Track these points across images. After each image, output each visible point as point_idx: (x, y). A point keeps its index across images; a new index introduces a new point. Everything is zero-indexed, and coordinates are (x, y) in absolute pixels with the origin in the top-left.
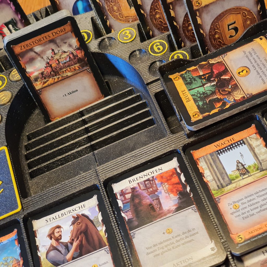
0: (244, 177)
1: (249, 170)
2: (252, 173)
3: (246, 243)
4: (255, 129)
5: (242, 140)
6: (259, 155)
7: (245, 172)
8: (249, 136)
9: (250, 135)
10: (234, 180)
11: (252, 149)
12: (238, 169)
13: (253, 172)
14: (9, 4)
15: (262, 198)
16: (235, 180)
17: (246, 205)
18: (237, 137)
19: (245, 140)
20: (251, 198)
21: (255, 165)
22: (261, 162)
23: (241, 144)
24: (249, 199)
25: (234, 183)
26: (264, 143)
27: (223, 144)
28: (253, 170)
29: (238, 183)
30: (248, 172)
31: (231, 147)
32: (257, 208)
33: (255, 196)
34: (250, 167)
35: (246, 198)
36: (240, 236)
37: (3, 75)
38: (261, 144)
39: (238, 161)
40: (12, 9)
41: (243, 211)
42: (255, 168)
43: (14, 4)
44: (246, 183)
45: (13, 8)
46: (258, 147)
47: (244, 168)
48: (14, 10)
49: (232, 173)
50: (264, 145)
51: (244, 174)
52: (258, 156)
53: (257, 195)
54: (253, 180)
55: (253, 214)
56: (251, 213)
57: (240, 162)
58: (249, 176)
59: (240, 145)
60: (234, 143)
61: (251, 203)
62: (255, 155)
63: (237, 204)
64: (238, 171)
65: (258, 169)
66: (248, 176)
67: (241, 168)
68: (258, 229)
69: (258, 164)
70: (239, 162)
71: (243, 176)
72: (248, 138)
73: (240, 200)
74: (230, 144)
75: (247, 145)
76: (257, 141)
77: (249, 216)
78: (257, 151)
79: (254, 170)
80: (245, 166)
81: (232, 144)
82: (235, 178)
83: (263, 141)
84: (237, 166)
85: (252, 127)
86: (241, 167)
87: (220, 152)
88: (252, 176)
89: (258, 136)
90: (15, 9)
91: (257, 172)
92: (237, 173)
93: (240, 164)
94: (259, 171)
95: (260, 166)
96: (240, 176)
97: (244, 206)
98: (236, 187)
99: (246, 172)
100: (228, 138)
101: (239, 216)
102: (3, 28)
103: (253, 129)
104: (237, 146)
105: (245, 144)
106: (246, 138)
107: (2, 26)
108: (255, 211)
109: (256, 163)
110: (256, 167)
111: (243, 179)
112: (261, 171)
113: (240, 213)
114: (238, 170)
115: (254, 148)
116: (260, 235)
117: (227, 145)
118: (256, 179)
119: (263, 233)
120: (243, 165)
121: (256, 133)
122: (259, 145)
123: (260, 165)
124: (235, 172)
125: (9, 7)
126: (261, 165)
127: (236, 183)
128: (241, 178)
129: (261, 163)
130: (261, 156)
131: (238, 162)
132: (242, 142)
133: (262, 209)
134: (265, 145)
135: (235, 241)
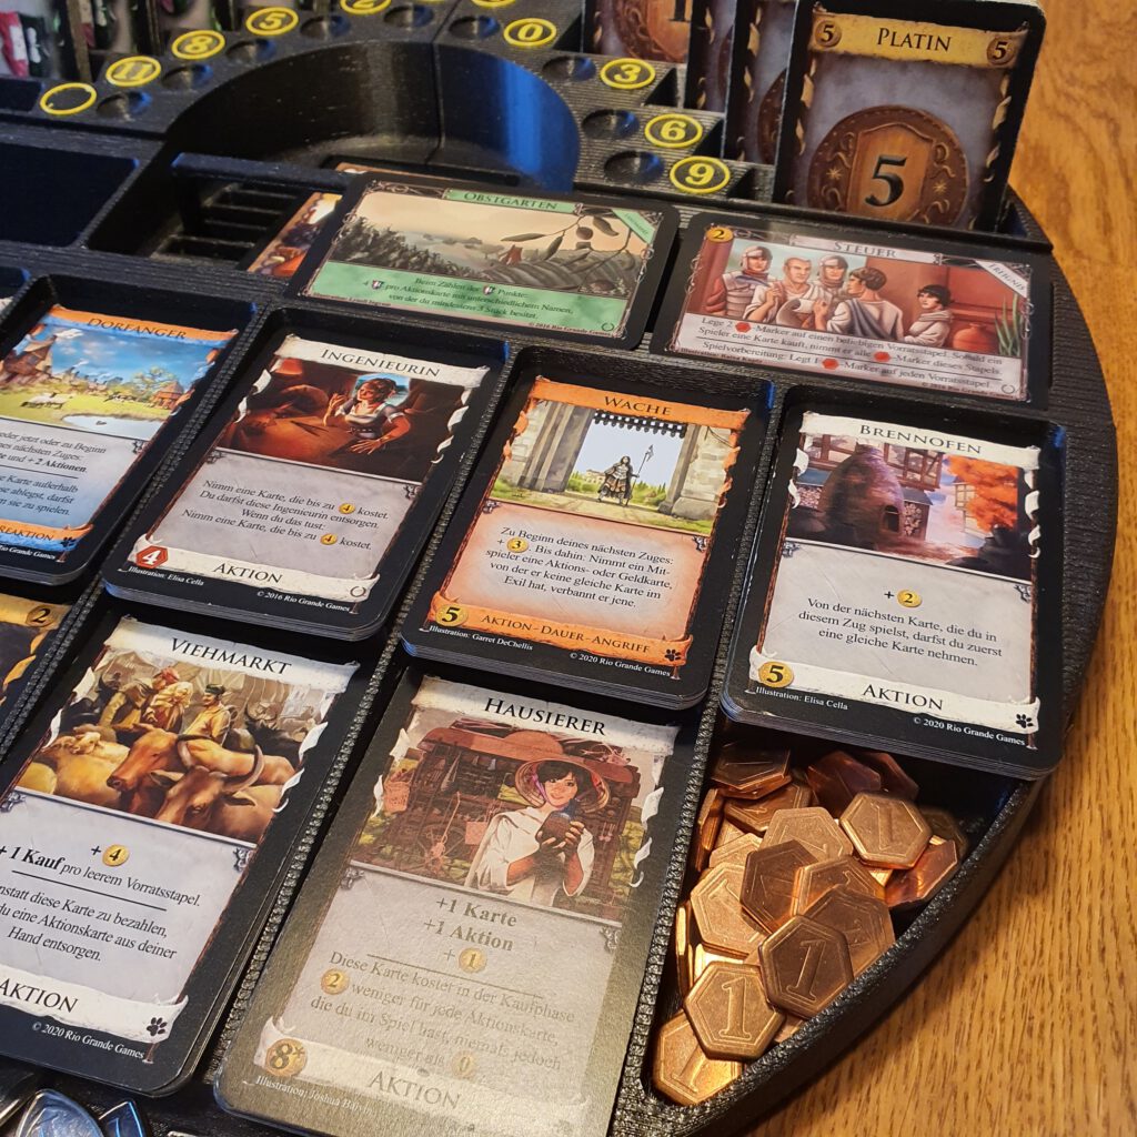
0: (604, 499)
1: (634, 493)
2: (634, 501)
3: (452, 633)
4: (743, 420)
5: (685, 425)
6: (692, 477)
7: (618, 490)
8: (713, 429)
9: (716, 426)
10: (574, 489)
11: (689, 456)
12: (611, 475)
13: (641, 502)
15: (601, 567)
16: (578, 490)
17: (546, 558)
18: (677, 411)
19: (690, 429)
20: (574, 550)
21: (662, 490)
22: (682, 493)
23: (674, 430)
24: (566, 549)
25: (570, 496)
26: (733, 461)
27: (632, 406)
28: (644, 498)
29: (580, 501)
30: (627, 494)
31: (642, 423)
32: (566, 579)
33: (586, 553)
34: (642, 487)
35: (563, 542)
36: (457, 610)
38: (721, 458)
39: (629, 459)
41: (523, 566)
42: (653, 495)
44: (597, 513)
46: (707, 461)
47: (627, 481)
49: (587, 474)
50: (728, 465)
51: (613, 494)
52: (688, 478)
53: (596, 554)
54: (621, 518)
55: (541, 587)
56: (539, 580)
57: (631, 464)
58: (620, 504)
59: (669, 433)
60: (659, 420)
61: (562, 560)
62: (683, 474)
63: (524, 542)
64: (604, 478)
65: (657, 504)
66: (617, 501)
67: (617, 477)
68: (517, 625)
69: (670, 493)
70: (627, 464)
71: (606, 495)
72: (704, 429)
73: (541, 539)
74: (646, 415)
75: (685, 443)
76: (721, 447)
77: (527, 583)
78: (696, 466)
79: (647, 500)
80: (633, 480)
81: (650, 419)
82: (581, 487)
83: (734, 456)
84: (615, 468)
85: (739, 412)
86: (620, 476)
87: (602, 416)
88: (626, 509)
89: (733, 439)
91: (648, 507)
92: (598, 481)
93: (626, 469)
94: (657, 509)
95: (671, 500)
96: (599, 492)
97: (539, 556)
98: (560, 506)
99: (621, 491)
100: (655, 403)
101: (503, 568)
103: (738, 418)
104: (659, 428)
105: (682, 436)
106: (698, 427)
108: (549, 583)
109: (666, 490)
110: (659, 497)
111: (600, 501)
112: (659, 512)
113: (512, 564)
114: (608, 476)
115: (696, 457)
116: (507, 638)
117: (638, 414)
118: (631, 519)
119: (519, 640)
120: (629, 474)
121: (733, 430)
122: (714, 458)
123: (672, 497)
124: (595, 477)
126: (675, 500)
127: (572, 499)
128: (597, 496)
129: (678, 495)
130: (696, 481)
131: (625, 461)
132: (680, 429)
133: (574, 589)
134: (730, 467)
135: (432, 610)
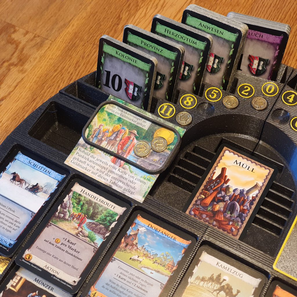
14: (276, 50)
37: (222, 92)
40: (275, 55)
43: (279, 53)
45: (277, 54)
48: (275, 56)
90: (277, 56)
102: (256, 59)
107: (257, 57)
125: (274, 51)
